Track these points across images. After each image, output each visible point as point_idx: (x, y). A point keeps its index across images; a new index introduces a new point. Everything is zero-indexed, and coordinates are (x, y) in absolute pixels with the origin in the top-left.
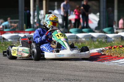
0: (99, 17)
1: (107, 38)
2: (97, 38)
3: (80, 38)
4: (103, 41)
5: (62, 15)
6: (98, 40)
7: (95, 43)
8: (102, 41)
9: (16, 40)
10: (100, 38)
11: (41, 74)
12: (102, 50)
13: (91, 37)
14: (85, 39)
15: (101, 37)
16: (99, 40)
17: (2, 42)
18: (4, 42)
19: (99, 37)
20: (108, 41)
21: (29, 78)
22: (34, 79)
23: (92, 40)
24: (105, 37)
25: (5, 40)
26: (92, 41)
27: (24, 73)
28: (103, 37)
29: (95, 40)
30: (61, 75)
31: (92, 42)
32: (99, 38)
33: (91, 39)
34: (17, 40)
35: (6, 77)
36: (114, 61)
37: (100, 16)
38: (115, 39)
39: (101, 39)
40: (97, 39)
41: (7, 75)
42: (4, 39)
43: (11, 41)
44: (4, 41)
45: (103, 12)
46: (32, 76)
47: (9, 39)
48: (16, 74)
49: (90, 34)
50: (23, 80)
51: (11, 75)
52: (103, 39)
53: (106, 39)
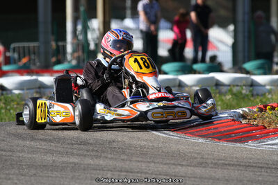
0: (232, 34)
1: (253, 84)
2: (229, 86)
3: (187, 86)
4: (244, 92)
5: (142, 31)
6: (231, 91)
7: (223, 98)
8: (241, 93)
9: (32, 91)
10: (237, 86)
11: (94, 172)
12: (241, 112)
13: (214, 83)
15: (239, 84)
16: (235, 89)
18: (2, 97)
19: (234, 83)
20: (255, 93)
23: (217, 91)
24: (249, 83)
25: (4, 92)
26: (216, 93)
27: (52, 171)
28: (244, 82)
29: (224, 89)
31: (218, 95)
32: (234, 86)
33: (214, 88)
34: (34, 91)
35: (9, 179)
36: (272, 140)
37: (235, 31)
38: (273, 87)
39: (238, 88)
40: (229, 88)
41: (11, 176)
42: (3, 88)
43: (19, 94)
44: (2, 94)
45: (244, 21)
46: (72, 178)
47: (16, 89)
48: (33, 171)
49: (212, 75)
51: (22, 175)
52: (244, 87)
53: (251, 88)
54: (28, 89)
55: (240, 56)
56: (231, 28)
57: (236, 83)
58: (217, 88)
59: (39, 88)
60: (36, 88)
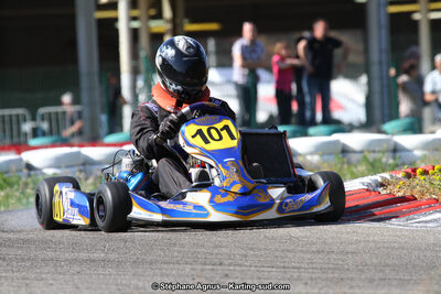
1: (396, 149)
2: (362, 152)
3: (300, 155)
4: (384, 160)
5: (237, 85)
6: (365, 159)
7: (354, 170)
8: (380, 161)
9: (73, 169)
10: (374, 152)
11: (165, 266)
13: (340, 149)
14: (321, 156)
15: (377, 149)
16: (371, 157)
17: (24, 179)
18: (29, 180)
21: (124, 282)
22: (140, 284)
23: (345, 160)
24: (392, 148)
25: (32, 173)
26: (343, 163)
27: (103, 267)
28: (385, 146)
29: (354, 157)
30: (238, 268)
31: (346, 166)
32: (369, 151)
33: (340, 156)
34: (77, 168)
35: (42, 279)
36: (425, 215)
37: (370, 84)
38: (425, 152)
39: (375, 155)
40: (362, 155)
41: (44, 276)
42: (29, 167)
43: (55, 174)
44: (29, 176)
46: (134, 275)
47: (50, 167)
48: (76, 268)
49: (335, 137)
50: (103, 286)
51: (60, 273)
54: (68, 167)
55: (377, 114)
56: (364, 79)
57: (372, 148)
58: (344, 157)
59: (84, 164)
60: (78, 165)
